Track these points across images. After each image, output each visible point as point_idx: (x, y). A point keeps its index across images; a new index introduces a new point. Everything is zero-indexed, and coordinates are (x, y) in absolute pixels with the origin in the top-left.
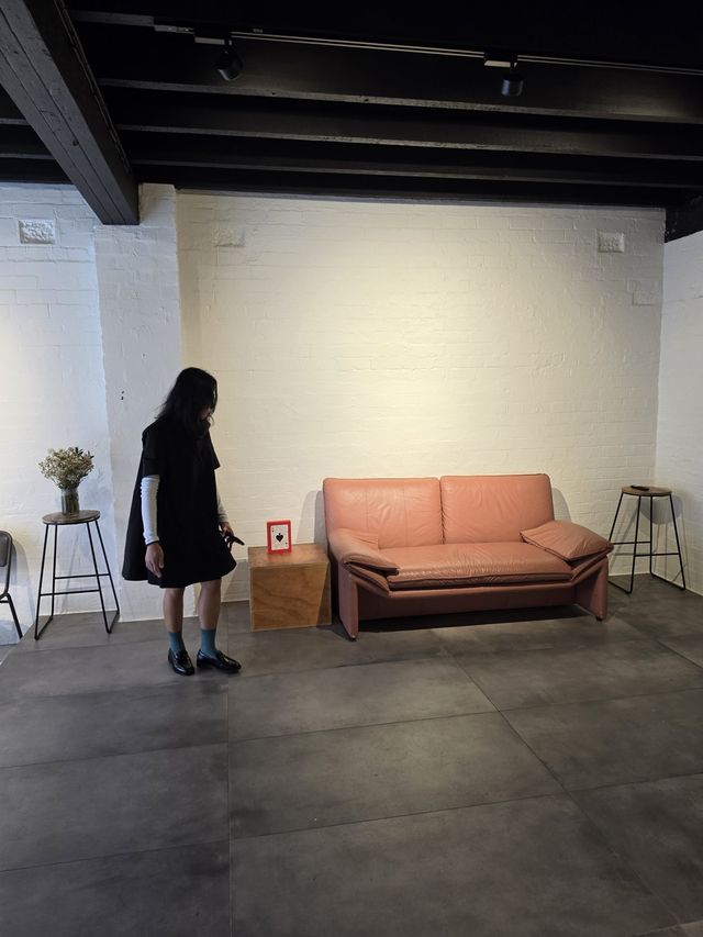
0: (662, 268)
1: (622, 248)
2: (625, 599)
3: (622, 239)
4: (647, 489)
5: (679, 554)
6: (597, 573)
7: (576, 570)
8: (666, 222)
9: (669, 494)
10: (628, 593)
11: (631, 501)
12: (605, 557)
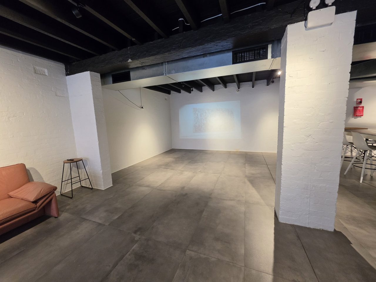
0: (66, 84)
1: (47, 74)
2: (70, 201)
3: (46, 71)
4: (73, 160)
5: (89, 178)
6: (51, 200)
7: (38, 204)
8: (65, 69)
9: (82, 160)
10: (71, 198)
11: (67, 165)
12: (54, 193)
